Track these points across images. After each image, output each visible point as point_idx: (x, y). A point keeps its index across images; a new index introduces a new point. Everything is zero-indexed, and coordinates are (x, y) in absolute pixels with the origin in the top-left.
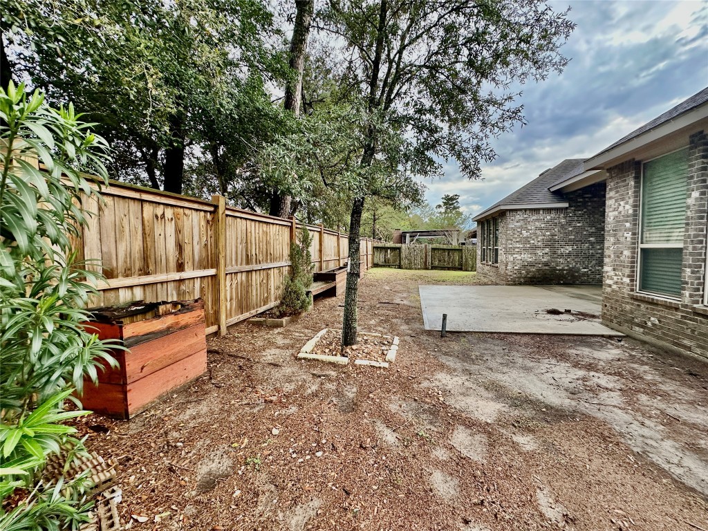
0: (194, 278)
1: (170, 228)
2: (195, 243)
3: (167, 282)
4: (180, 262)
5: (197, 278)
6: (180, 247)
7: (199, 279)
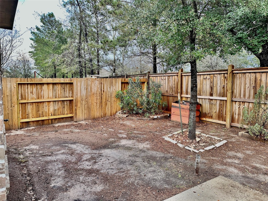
0: (217, 100)
1: (208, 82)
2: (218, 86)
3: (206, 99)
4: (211, 93)
5: (218, 100)
6: (212, 88)
7: (219, 100)
